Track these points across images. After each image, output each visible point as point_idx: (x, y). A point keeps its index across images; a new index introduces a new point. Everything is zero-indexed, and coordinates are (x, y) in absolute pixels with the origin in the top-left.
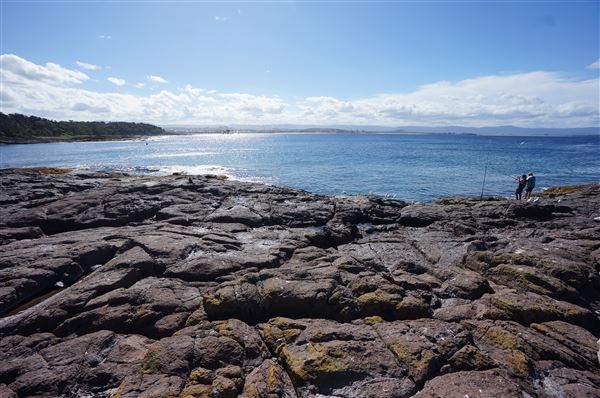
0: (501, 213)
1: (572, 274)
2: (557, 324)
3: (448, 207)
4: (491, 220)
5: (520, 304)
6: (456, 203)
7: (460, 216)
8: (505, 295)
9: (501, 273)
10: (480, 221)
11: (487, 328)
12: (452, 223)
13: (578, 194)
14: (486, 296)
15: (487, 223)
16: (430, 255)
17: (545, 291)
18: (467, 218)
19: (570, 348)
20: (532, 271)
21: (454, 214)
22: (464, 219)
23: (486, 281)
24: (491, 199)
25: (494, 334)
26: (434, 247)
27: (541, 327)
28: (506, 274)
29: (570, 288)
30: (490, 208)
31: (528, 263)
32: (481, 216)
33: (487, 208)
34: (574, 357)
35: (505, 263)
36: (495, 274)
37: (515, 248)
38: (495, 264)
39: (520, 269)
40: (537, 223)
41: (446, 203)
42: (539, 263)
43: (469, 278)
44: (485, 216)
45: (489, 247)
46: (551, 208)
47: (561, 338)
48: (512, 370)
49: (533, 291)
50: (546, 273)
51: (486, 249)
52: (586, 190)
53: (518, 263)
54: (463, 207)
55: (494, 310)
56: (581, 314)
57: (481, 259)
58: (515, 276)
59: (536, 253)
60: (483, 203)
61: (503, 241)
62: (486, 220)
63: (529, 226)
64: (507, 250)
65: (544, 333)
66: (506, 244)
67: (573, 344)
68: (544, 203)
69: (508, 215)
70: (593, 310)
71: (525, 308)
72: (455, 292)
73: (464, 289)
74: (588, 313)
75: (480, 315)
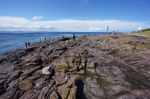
0: (24, 52)
1: (37, 60)
2: (37, 72)
3: (8, 55)
4: (22, 55)
5: (29, 72)
6: (11, 53)
7: (12, 57)
8: (26, 72)
9: (24, 67)
10: (18, 56)
11: (22, 83)
12: (10, 59)
13: (38, 44)
14: (22, 75)
15: (20, 56)
16: (4, 73)
17: (34, 66)
18: (15, 56)
19: (39, 75)
20: (30, 63)
21: (10, 57)
22: (14, 57)
23: (21, 71)
24: (21, 49)
25: (24, 83)
26: (5, 69)
27: (34, 74)
28: (25, 67)
29: (38, 63)
30: (21, 52)
31: (29, 62)
32: (19, 55)
33: (20, 52)
34: (40, 76)
35: (24, 64)
36: (23, 68)
37: (26, 60)
38: (22, 66)
39: (28, 64)
40: (32, 52)
41: (7, 54)
42: (31, 61)
43: (16, 73)
44: (20, 54)
45: (20, 62)
46: (33, 48)
47: (37, 74)
48: (30, 88)
49: (32, 67)
50: (33, 62)
51: (20, 63)
52: (39, 43)
53: (27, 63)
54: (13, 54)
55: (24, 77)
56: (40, 67)
57: (18, 66)
58: (27, 66)
59: (30, 59)
60: (19, 51)
61: (23, 59)
62: (20, 55)
63: (30, 53)
64: (24, 61)
65: (35, 75)
66: (24, 60)
67: (39, 73)
68: (32, 47)
69: (25, 52)
70: (41, 65)
71: (30, 72)
72: (13, 79)
73: (15, 77)
74: (41, 66)
75: (21, 80)
